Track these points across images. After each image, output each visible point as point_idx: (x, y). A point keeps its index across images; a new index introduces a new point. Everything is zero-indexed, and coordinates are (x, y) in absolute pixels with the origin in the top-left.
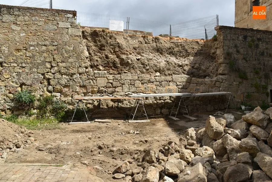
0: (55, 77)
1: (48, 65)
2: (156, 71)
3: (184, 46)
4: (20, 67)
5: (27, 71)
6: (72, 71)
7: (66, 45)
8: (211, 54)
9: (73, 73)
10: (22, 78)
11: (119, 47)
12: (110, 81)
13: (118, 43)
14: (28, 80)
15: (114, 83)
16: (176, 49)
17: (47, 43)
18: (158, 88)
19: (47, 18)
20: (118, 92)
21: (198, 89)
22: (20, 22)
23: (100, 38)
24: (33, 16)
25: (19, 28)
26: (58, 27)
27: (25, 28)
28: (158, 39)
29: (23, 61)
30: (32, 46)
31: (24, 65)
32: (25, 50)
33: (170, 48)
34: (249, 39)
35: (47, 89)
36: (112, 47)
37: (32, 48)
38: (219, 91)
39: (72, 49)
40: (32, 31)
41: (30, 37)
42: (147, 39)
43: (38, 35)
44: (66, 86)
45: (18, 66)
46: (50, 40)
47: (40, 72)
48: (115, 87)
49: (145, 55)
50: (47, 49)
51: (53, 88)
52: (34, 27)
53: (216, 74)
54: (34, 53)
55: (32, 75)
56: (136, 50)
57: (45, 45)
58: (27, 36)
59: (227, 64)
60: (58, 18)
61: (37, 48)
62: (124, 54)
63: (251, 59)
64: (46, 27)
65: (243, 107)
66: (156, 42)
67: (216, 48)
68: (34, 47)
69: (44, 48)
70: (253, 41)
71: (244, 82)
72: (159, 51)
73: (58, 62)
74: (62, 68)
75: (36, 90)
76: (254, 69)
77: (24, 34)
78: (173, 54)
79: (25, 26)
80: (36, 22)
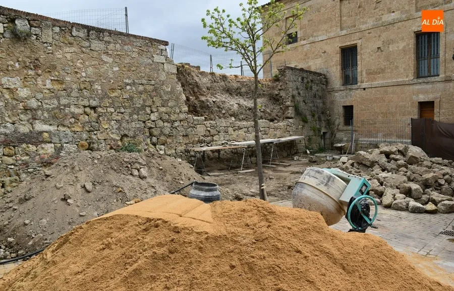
0: (158, 126)
1: (148, 110)
2: (231, 116)
3: (250, 87)
4: (118, 112)
5: (127, 118)
6: (173, 117)
7: (163, 85)
8: (274, 96)
9: (174, 119)
10: (122, 129)
11: (198, 86)
12: (209, 129)
13: (196, 83)
14: (129, 130)
15: (211, 131)
16: (243, 90)
17: (144, 81)
18: (247, 135)
19: (140, 48)
20: (216, 141)
21: (276, 135)
22: (111, 51)
23: (180, 76)
24: (125, 45)
25: (110, 60)
26: (153, 61)
27: (117, 60)
28: (226, 78)
29: (121, 105)
30: (128, 84)
31: (122, 110)
32: (120, 90)
33: (237, 89)
34: (305, 81)
35: (151, 141)
36: (191, 86)
37: (128, 87)
38: (290, 136)
39: (169, 89)
40: (126, 65)
41: (124, 73)
42: (215, 77)
43: (133, 71)
44: (169, 136)
45: (115, 111)
46: (146, 78)
47: (142, 120)
48: (213, 136)
49: (218, 97)
50: (145, 89)
51: (158, 139)
52: (127, 60)
53: (282, 117)
54: (131, 94)
55: (133, 123)
56: (209, 90)
57: (142, 84)
58: (121, 71)
59: (293, 107)
60: (151, 50)
61: (133, 88)
62: (203, 95)
63: (308, 102)
64: (141, 60)
65: (308, 152)
66: (224, 81)
67: (280, 90)
68: (131, 86)
69: (141, 88)
70: (308, 82)
71: (306, 125)
72: (229, 91)
73: (157, 107)
74: (163, 114)
75: (140, 143)
76: (311, 111)
77: (117, 69)
78: (241, 95)
79: (117, 57)
80: (129, 53)
